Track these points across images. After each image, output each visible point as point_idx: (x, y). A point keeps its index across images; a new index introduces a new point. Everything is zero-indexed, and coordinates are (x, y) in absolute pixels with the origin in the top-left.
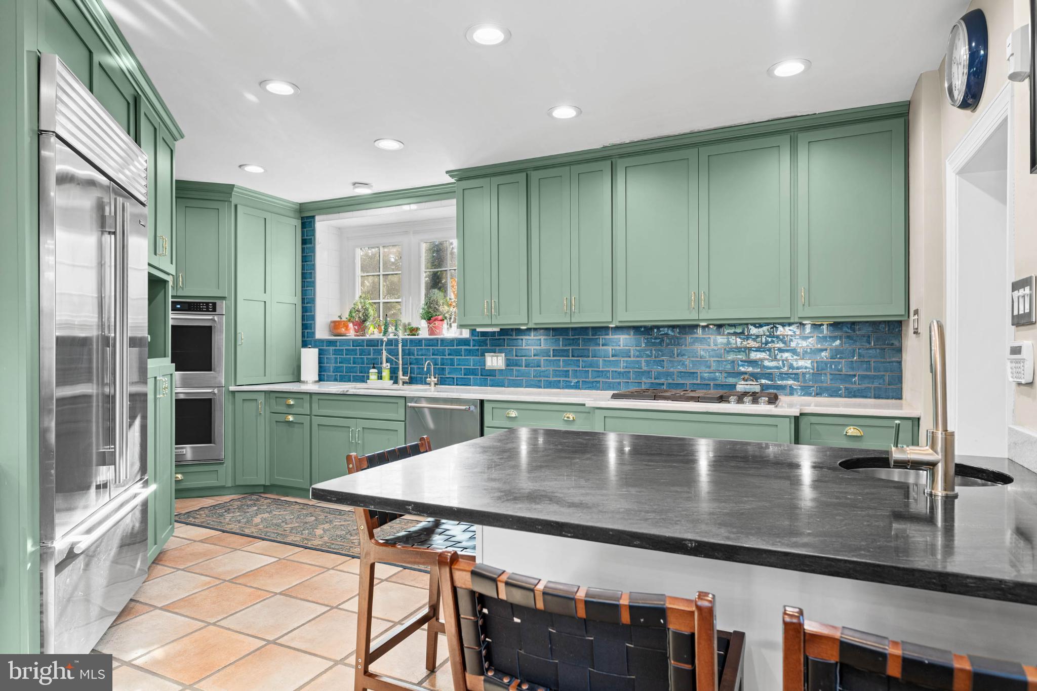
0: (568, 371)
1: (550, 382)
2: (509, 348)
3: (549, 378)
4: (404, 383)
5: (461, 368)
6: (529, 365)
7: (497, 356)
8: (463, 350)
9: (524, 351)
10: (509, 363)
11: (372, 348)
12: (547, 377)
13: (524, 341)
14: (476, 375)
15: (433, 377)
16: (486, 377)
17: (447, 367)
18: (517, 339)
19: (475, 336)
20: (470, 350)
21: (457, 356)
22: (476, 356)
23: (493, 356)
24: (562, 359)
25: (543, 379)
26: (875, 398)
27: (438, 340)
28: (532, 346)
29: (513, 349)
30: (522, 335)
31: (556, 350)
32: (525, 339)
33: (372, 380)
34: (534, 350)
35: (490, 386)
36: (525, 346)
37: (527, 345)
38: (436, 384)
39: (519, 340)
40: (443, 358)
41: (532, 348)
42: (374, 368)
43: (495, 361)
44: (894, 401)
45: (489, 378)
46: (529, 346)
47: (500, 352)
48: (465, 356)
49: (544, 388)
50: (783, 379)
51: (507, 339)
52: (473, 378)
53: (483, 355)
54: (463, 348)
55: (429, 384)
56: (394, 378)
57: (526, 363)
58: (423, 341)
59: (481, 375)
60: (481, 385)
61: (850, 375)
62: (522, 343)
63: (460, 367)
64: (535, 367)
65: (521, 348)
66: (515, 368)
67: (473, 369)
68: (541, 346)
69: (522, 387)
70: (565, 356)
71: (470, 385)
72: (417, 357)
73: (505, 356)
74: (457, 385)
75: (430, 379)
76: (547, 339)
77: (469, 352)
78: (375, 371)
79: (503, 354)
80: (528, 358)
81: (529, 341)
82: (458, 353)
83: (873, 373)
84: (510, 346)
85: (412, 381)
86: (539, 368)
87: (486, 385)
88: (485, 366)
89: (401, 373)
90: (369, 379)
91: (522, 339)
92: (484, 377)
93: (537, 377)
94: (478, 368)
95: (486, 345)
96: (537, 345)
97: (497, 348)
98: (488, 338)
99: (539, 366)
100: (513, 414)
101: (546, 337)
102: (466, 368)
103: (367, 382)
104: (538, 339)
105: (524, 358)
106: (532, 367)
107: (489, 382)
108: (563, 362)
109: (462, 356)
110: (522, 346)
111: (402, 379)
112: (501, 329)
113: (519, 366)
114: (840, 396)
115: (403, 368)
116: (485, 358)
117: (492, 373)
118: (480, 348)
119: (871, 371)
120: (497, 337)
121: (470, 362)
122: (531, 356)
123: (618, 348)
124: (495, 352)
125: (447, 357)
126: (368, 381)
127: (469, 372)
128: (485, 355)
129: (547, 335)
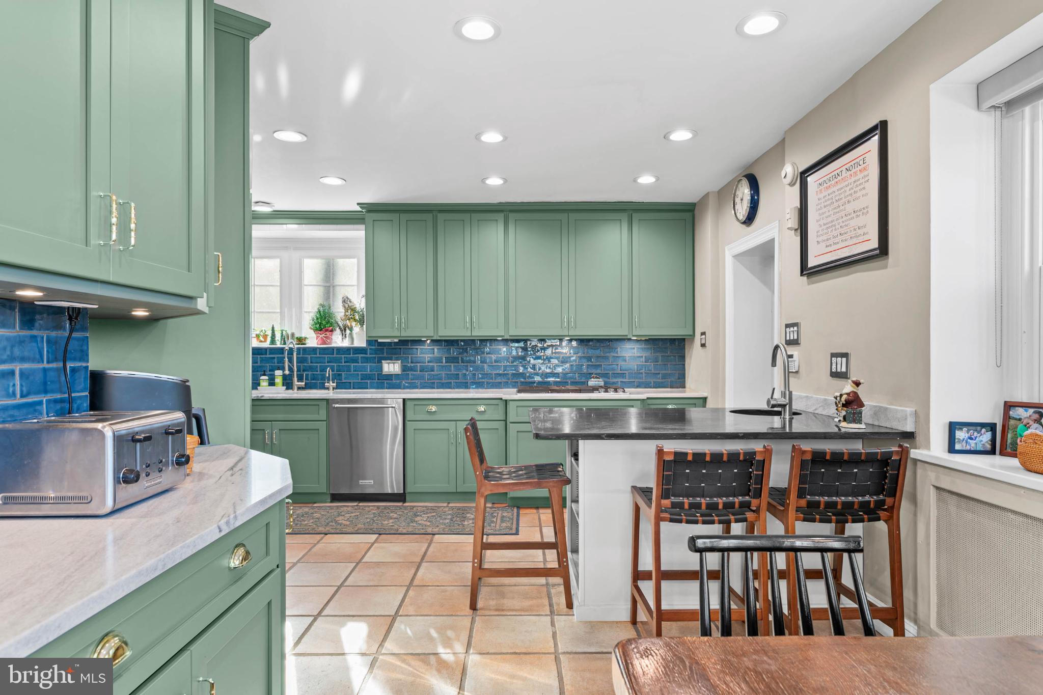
0: (459, 374)
1: (443, 384)
2: (405, 356)
3: (442, 380)
4: (299, 388)
5: (358, 374)
6: (423, 370)
7: (394, 363)
8: (360, 358)
9: (418, 358)
10: (404, 368)
11: (259, 356)
12: (440, 380)
13: (419, 350)
14: (373, 380)
15: (331, 382)
16: (383, 381)
17: (343, 373)
18: (412, 349)
19: (372, 346)
20: (367, 358)
21: (353, 363)
22: (373, 363)
23: (390, 363)
24: (452, 365)
25: (436, 381)
26: (671, 388)
27: (333, 350)
28: (426, 354)
29: (409, 357)
30: (417, 346)
31: (448, 357)
32: (420, 349)
33: (262, 386)
34: (428, 357)
35: (387, 389)
36: (420, 354)
37: (421, 353)
38: (334, 388)
39: (414, 350)
40: (339, 366)
41: (426, 356)
42: (264, 375)
43: (391, 367)
44: (681, 389)
45: (385, 382)
46: (424, 354)
47: (397, 359)
48: (362, 363)
49: (438, 388)
50: (615, 377)
51: (403, 348)
52: (370, 382)
53: (380, 362)
54: (360, 356)
55: (328, 389)
56: (288, 384)
57: (420, 368)
58: (318, 350)
59: (378, 379)
60: (378, 388)
61: (657, 373)
62: (417, 352)
63: (356, 373)
64: (428, 372)
65: (416, 356)
66: (410, 373)
67: (369, 374)
68: (434, 354)
69: (417, 388)
70: (455, 363)
71: (367, 388)
72: (311, 364)
73: (402, 363)
74: (354, 388)
75: (328, 384)
76: (440, 349)
77: (366, 360)
78: (266, 378)
79: (400, 362)
80: (422, 364)
81: (424, 350)
82: (355, 361)
83: (669, 372)
84: (406, 354)
85: (307, 387)
86: (433, 373)
87: (382, 388)
88: (382, 371)
89: (295, 379)
90: (259, 386)
91: (417, 349)
92: (380, 381)
93: (431, 380)
94: (375, 374)
95: (383, 354)
96: (431, 354)
97: (394, 356)
98: (385, 348)
99: (433, 371)
100: (434, 409)
101: (438, 347)
102: (363, 374)
103: (257, 389)
104: (431, 349)
105: (419, 365)
106: (426, 371)
107: (385, 385)
108: (454, 367)
109: (358, 363)
110: (417, 354)
111: (296, 385)
112: (399, 340)
113: (415, 371)
114: (651, 388)
115: (297, 375)
116: (382, 365)
117: (389, 377)
118: (377, 356)
119: (668, 370)
120: (393, 347)
121: (367, 368)
122: (425, 363)
123: (500, 356)
124: (391, 360)
125: (343, 364)
126: (258, 387)
127: (365, 377)
128: (382, 362)
129: (439, 346)
